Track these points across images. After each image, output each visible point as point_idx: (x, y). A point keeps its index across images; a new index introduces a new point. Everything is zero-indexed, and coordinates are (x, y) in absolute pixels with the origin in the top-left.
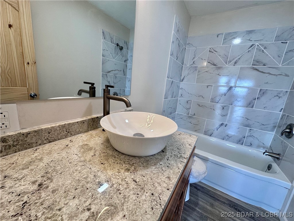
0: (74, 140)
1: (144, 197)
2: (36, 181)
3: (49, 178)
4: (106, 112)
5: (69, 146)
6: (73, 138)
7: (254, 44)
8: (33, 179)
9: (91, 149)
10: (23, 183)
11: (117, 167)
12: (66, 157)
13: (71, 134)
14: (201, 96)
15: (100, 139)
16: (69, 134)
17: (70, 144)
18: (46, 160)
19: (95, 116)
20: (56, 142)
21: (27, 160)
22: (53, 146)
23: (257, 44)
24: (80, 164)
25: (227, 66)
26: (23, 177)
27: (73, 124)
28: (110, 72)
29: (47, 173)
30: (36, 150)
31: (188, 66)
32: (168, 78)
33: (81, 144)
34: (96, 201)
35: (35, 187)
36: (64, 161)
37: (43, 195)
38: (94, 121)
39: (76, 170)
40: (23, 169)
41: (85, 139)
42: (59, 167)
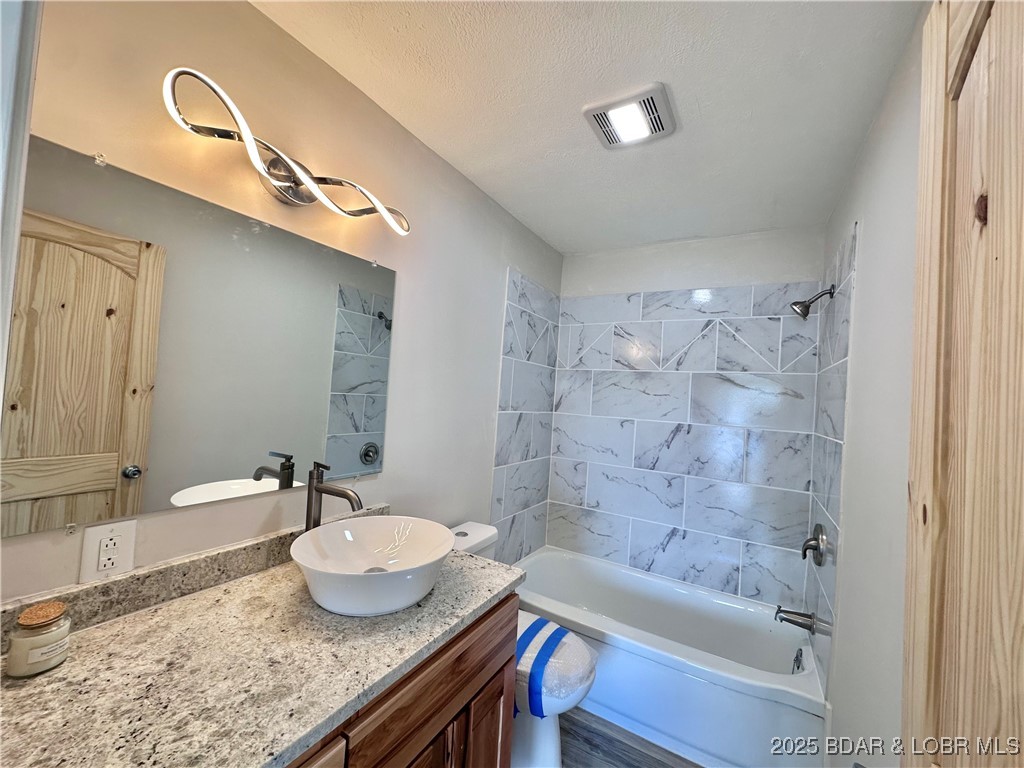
0: (232, 590)
1: (340, 677)
2: (163, 659)
3: (183, 655)
4: (313, 522)
5: (222, 601)
6: (232, 585)
7: (713, 321)
8: (157, 657)
9: (266, 606)
10: (141, 663)
11: (311, 635)
12: (215, 622)
13: (229, 577)
14: (608, 450)
15: (290, 584)
16: (224, 576)
17: (225, 598)
18: (177, 627)
19: (285, 531)
20: (195, 595)
21: (140, 629)
22: (188, 602)
23: (718, 320)
24: (241, 632)
25: (660, 370)
26: (140, 654)
27: (235, 553)
28: (354, 388)
29: (179, 647)
30: (156, 611)
31: (568, 368)
32: (502, 408)
33: (247, 596)
34: (260, 682)
35: (163, 667)
36: (211, 628)
37: (176, 676)
38: (283, 544)
39: (232, 643)
40: (137, 643)
41: (256, 587)
42: (202, 639)
